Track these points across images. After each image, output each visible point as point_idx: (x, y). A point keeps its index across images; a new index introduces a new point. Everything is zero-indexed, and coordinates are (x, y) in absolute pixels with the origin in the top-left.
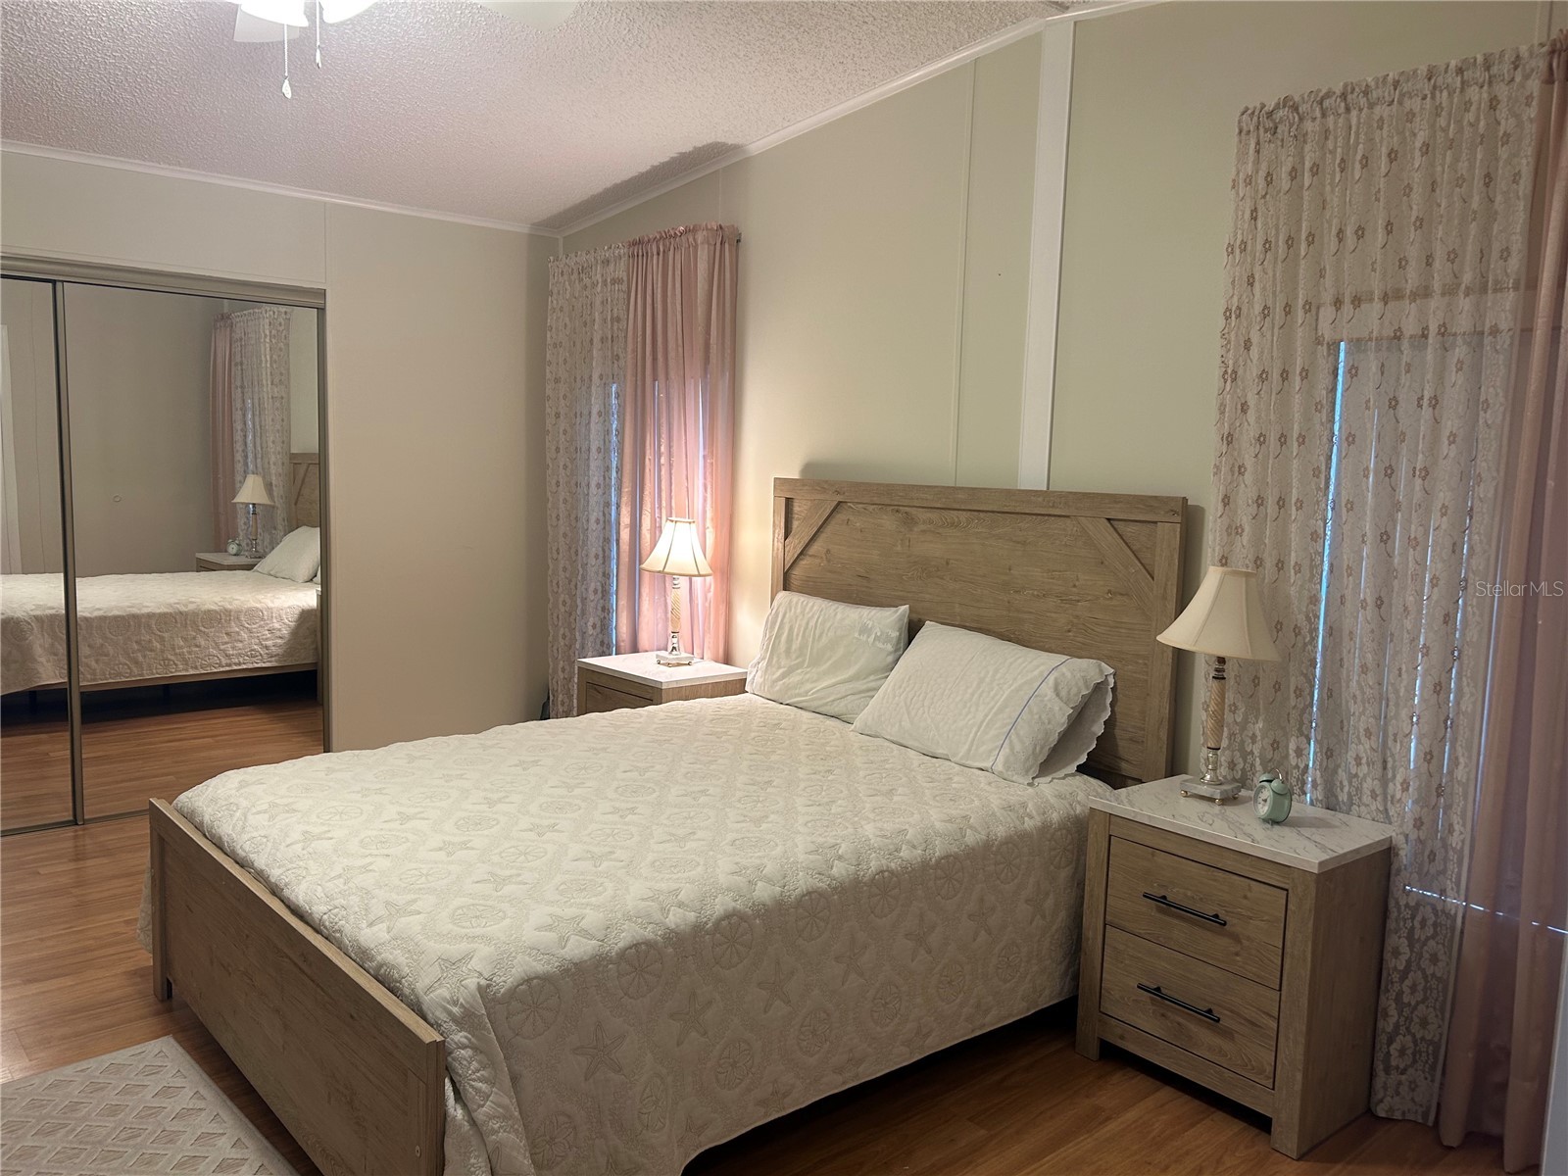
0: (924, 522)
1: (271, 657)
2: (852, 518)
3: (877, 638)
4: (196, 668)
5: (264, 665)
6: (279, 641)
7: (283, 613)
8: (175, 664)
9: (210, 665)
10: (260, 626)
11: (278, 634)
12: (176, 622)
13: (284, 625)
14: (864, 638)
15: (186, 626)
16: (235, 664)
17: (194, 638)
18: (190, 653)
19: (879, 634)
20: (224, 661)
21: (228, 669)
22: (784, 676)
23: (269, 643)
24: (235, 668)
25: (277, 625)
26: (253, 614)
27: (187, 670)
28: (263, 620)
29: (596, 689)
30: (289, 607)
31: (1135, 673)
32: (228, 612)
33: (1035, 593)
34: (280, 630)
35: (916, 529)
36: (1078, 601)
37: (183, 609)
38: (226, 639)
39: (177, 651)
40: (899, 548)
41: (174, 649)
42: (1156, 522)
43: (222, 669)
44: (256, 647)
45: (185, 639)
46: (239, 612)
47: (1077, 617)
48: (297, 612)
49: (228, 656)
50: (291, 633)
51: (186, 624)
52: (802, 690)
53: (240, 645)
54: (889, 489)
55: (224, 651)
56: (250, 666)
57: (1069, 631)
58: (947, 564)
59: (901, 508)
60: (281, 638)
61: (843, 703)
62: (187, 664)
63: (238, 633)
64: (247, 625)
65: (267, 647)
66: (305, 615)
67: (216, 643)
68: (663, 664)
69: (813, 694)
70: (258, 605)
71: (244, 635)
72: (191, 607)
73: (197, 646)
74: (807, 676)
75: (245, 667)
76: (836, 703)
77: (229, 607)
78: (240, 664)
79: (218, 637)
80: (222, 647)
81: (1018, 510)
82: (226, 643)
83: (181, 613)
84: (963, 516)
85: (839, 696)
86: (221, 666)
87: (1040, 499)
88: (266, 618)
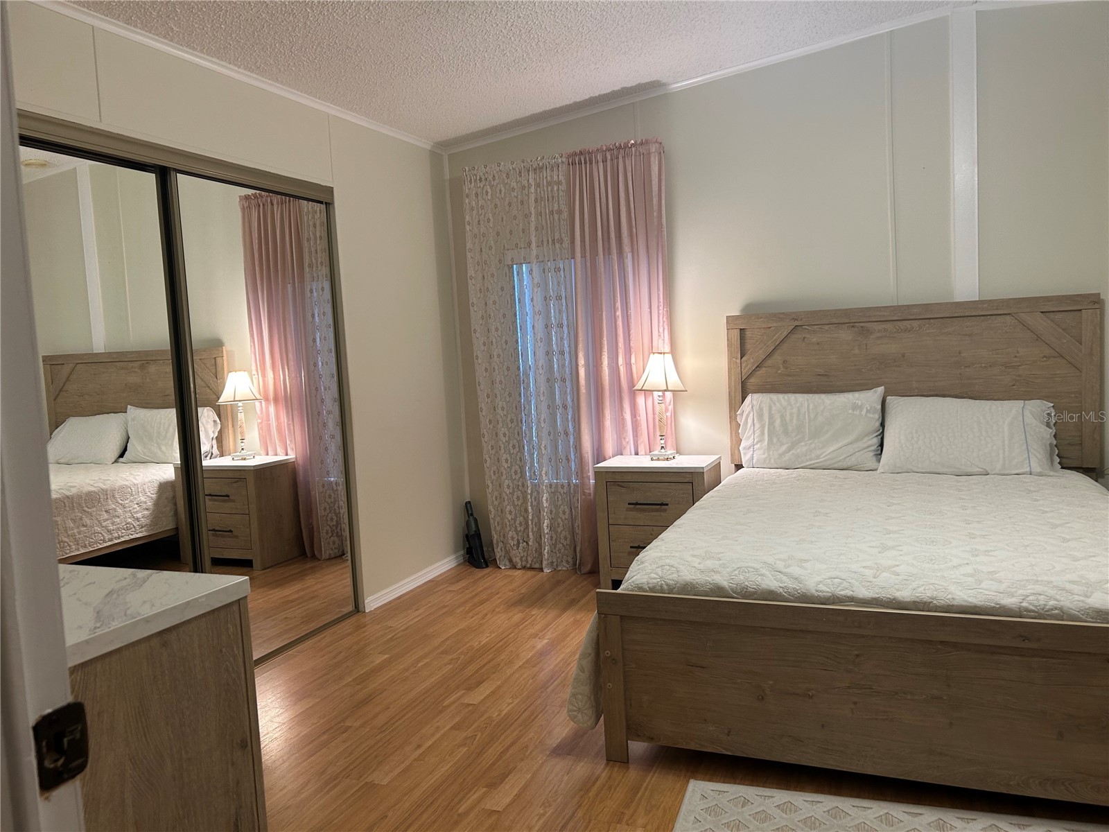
0: (879, 331)
1: (142, 528)
2: (808, 336)
3: (868, 411)
4: (85, 547)
5: (138, 536)
6: (146, 512)
7: (146, 487)
8: (69, 545)
9: (96, 542)
10: (131, 501)
11: (144, 506)
12: (65, 506)
13: (147, 497)
14: (857, 413)
15: (73, 509)
16: (116, 538)
17: (81, 519)
18: (79, 533)
19: (869, 408)
20: (107, 537)
21: (110, 543)
22: (789, 450)
23: (139, 515)
24: (116, 542)
25: (143, 499)
26: (125, 491)
27: (78, 550)
28: (132, 495)
29: (618, 485)
30: (149, 482)
31: (1069, 403)
32: (105, 492)
33: (983, 365)
34: (145, 503)
35: (872, 337)
36: (1019, 366)
37: (68, 493)
38: (106, 516)
39: (70, 532)
40: (856, 351)
41: (66, 532)
42: (1081, 310)
43: (106, 545)
44: (130, 520)
45: (74, 521)
46: (113, 490)
47: (1019, 376)
48: (156, 485)
49: (109, 531)
50: (154, 504)
51: (73, 506)
52: (813, 455)
53: (117, 520)
54: (847, 313)
55: (106, 527)
56: (127, 538)
57: (1014, 385)
58: (904, 356)
59: (856, 324)
60: (147, 509)
61: (853, 459)
62: (78, 544)
63: (115, 510)
64: (120, 502)
65: (138, 519)
66: (164, 487)
67: (99, 521)
68: (655, 460)
69: (825, 456)
70: (126, 483)
71: (120, 511)
72: (74, 491)
73: (84, 526)
74: (813, 446)
75: (123, 539)
76: (847, 459)
77: (104, 487)
78: (119, 538)
79: (100, 515)
80: (104, 524)
81: (967, 314)
82: (107, 520)
83: (68, 497)
84: (915, 324)
85: (849, 454)
86: (104, 541)
87: (985, 306)
88: (134, 493)
